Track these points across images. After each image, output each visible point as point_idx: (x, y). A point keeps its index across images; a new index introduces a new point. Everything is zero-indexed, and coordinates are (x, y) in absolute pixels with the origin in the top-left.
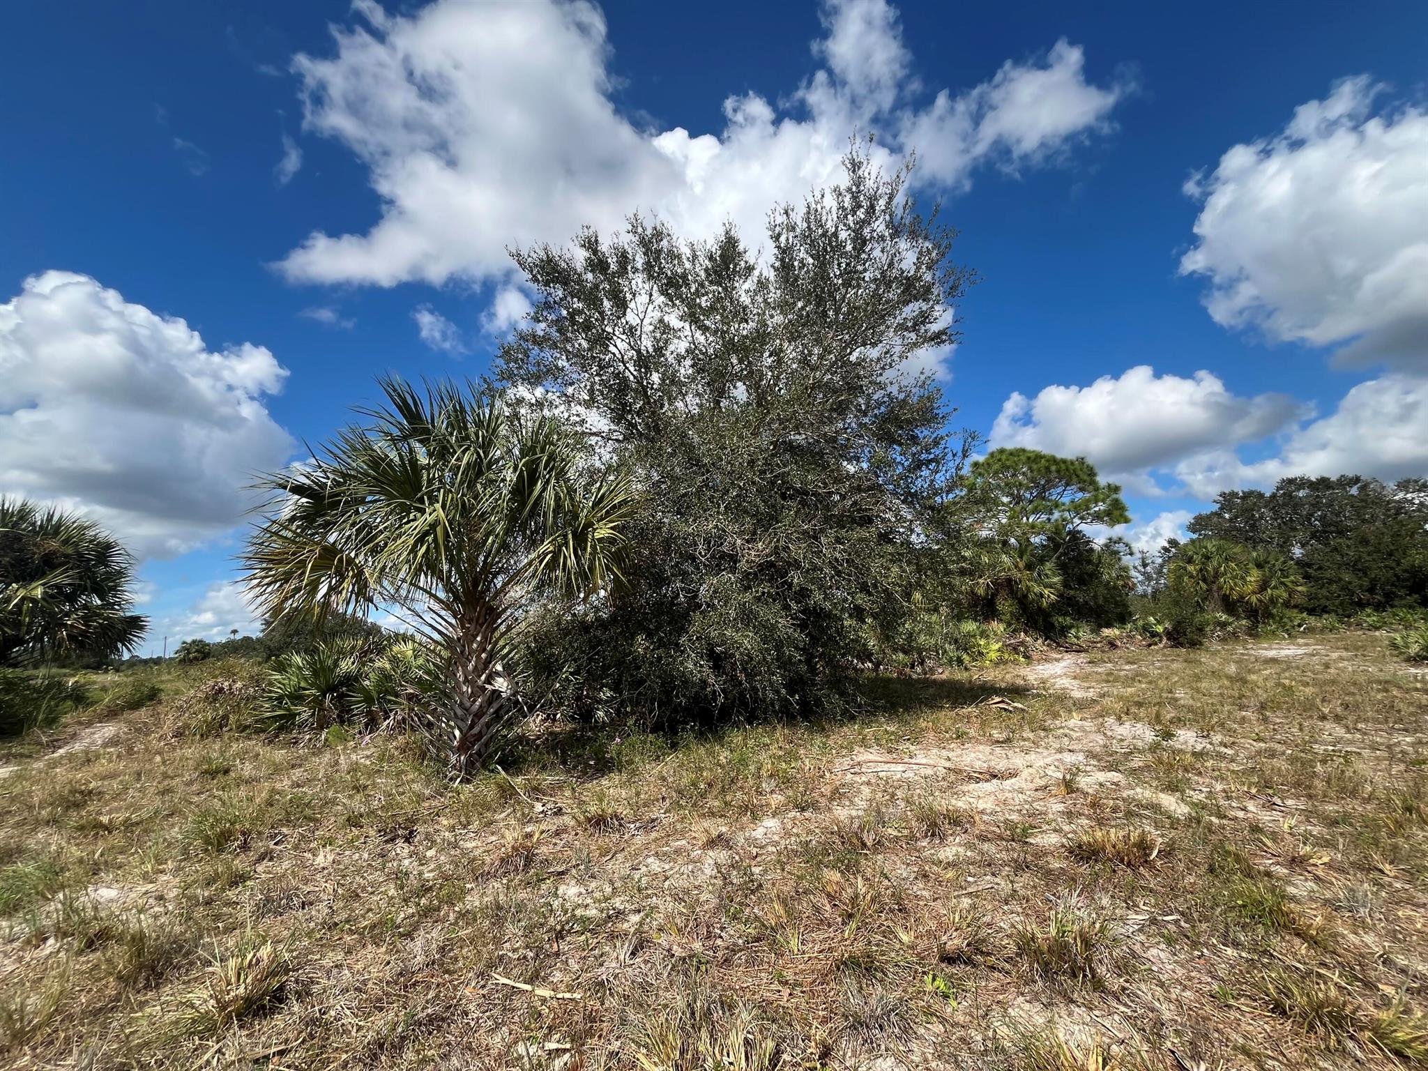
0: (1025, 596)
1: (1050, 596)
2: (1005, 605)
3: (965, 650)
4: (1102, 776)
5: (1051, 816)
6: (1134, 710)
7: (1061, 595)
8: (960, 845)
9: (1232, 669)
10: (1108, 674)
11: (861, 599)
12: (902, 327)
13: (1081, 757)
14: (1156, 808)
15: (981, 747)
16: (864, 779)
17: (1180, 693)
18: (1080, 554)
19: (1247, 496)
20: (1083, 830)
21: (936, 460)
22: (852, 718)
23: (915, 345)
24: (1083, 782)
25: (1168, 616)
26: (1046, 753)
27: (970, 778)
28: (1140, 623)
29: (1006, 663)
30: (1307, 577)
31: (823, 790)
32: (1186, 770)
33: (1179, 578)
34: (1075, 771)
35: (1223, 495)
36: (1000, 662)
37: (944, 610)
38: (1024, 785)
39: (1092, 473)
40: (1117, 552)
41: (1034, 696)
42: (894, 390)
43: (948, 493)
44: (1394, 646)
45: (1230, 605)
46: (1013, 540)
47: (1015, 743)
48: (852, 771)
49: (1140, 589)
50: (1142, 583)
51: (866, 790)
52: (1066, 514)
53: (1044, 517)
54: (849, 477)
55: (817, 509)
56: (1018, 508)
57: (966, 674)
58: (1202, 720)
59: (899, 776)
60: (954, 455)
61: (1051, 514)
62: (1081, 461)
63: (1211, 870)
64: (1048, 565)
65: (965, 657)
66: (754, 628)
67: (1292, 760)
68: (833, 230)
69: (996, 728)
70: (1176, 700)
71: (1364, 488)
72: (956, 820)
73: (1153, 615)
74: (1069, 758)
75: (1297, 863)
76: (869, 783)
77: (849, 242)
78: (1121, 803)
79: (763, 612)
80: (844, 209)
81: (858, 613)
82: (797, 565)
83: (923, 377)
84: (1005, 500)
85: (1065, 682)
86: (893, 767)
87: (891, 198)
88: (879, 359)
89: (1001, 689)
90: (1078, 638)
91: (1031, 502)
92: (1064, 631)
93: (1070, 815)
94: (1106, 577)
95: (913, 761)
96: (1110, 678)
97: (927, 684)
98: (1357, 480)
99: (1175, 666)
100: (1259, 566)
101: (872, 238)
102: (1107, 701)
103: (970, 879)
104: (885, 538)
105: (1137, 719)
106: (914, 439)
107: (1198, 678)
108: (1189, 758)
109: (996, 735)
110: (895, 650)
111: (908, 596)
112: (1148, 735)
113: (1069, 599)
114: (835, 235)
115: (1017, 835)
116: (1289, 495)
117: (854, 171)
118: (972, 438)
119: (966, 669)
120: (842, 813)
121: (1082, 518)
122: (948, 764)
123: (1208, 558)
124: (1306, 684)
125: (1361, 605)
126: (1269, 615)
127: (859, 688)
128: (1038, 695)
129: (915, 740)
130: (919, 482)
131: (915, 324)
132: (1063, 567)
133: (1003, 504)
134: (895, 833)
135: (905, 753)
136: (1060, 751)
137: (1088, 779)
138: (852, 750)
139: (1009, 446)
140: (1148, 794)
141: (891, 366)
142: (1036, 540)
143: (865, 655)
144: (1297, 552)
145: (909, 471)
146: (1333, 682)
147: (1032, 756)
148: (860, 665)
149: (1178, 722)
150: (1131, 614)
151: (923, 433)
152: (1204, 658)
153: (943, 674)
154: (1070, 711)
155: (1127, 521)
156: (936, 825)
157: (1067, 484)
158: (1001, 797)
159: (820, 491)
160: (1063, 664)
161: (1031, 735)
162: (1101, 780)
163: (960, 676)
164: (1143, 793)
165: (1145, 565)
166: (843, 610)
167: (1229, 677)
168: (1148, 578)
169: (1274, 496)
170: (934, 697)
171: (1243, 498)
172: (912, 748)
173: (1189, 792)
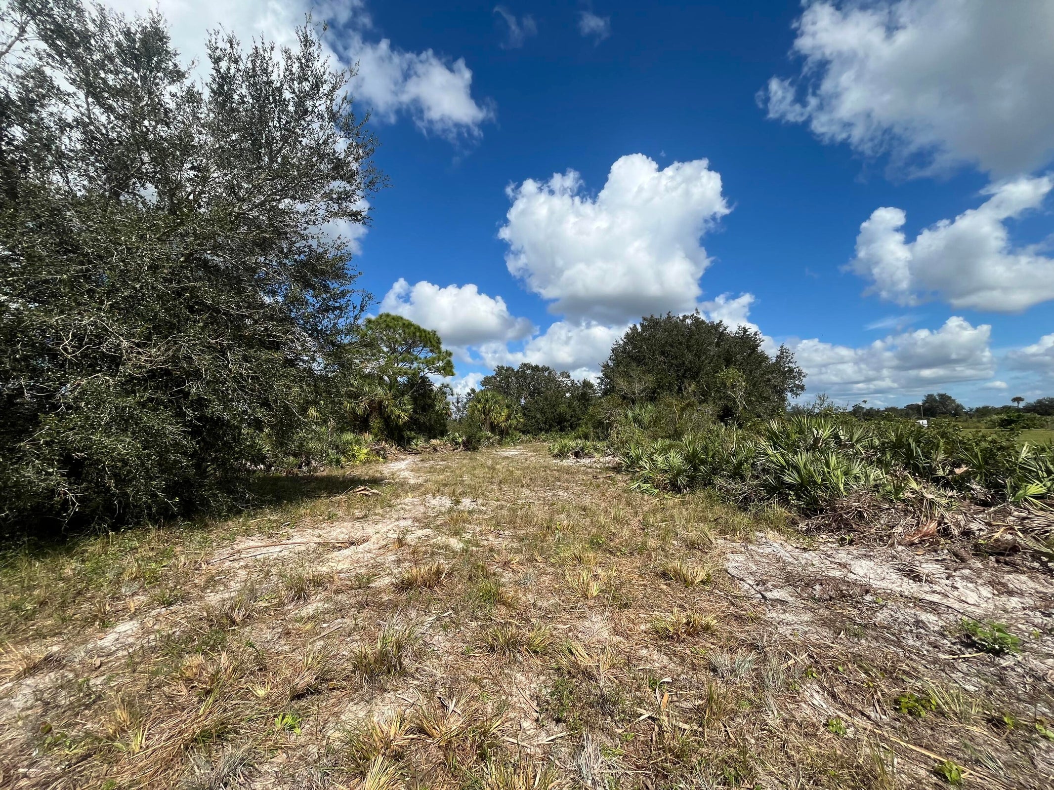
0: (389, 417)
1: (404, 417)
2: (375, 422)
3: (343, 453)
4: (420, 533)
5: (387, 565)
6: (442, 489)
7: (411, 418)
8: (320, 601)
9: (490, 463)
10: (431, 468)
11: (261, 414)
12: (328, 196)
13: (409, 522)
14: (447, 547)
15: (345, 524)
16: (242, 563)
17: (466, 478)
18: (425, 392)
19: (508, 369)
20: (406, 570)
21: (340, 308)
22: (239, 513)
23: (336, 214)
24: (410, 539)
25: (466, 432)
26: (389, 521)
27: (334, 547)
28: (451, 437)
29: (370, 462)
30: (524, 414)
31: (196, 581)
32: (464, 522)
33: (473, 411)
34: (406, 531)
35: (498, 367)
36: (367, 462)
37: (332, 423)
38: (372, 547)
39: (439, 342)
40: (445, 393)
41: (386, 484)
42: (314, 243)
43: (346, 335)
44: (550, 449)
45: (493, 428)
46: (386, 378)
47: (370, 518)
48: (231, 558)
49: (454, 416)
50: (455, 412)
51: (243, 573)
52: (421, 365)
53: (408, 365)
54: (262, 305)
55: (227, 328)
56: (392, 357)
57: (341, 472)
58: (474, 492)
59: (275, 556)
60: (354, 308)
61: (412, 364)
62: (434, 332)
63: (470, 578)
64: (406, 397)
65: (343, 459)
66: (133, 433)
67: (510, 509)
68: (278, 85)
69: (357, 508)
70: (463, 481)
71: (550, 373)
72: (318, 582)
73: (458, 431)
74: (402, 524)
75: (506, 564)
76: (246, 567)
77: (291, 104)
78: (429, 548)
79: (148, 419)
80: (292, 73)
81: (258, 425)
82: (197, 375)
83: (339, 242)
84: (385, 350)
85: (406, 474)
86: (271, 549)
87: (334, 88)
88: (304, 215)
89: (364, 480)
90: (417, 445)
91: (401, 354)
92: (409, 440)
93: (399, 562)
94: (437, 408)
95: (290, 542)
96: (432, 470)
97: (310, 479)
98: (548, 369)
99: (465, 461)
100: (508, 407)
101: (313, 111)
102: (428, 485)
103: (325, 625)
104: (291, 363)
105: (443, 494)
106: (326, 289)
107: (474, 468)
108: (466, 514)
109: (357, 513)
110: (286, 454)
111: (304, 410)
112: (447, 502)
113: (415, 420)
114: (279, 90)
115: (363, 583)
116: (523, 372)
117: (306, 45)
118: (369, 299)
119: (342, 467)
120: (213, 599)
121: (429, 369)
122: (318, 540)
123: (487, 401)
124: (518, 469)
125: (541, 430)
126: (508, 434)
127: (250, 487)
128: (389, 483)
129: (294, 524)
130: (325, 322)
131: (339, 198)
132: (415, 400)
133: (384, 352)
134: (266, 604)
135: (284, 536)
136: (398, 520)
137: (413, 536)
138: (234, 540)
139: (393, 313)
140: (444, 539)
141: (314, 224)
142: (401, 379)
143: (259, 458)
144: (523, 401)
145: (318, 312)
146: (528, 468)
147: (380, 525)
148: (253, 467)
149: (464, 494)
150: (447, 431)
151: (334, 286)
152: (478, 457)
153: (323, 472)
154: (407, 492)
155: (453, 375)
156: (302, 589)
157: (424, 346)
158: (355, 558)
159: (232, 312)
160: (406, 462)
161: (381, 511)
162: (420, 535)
163: (336, 472)
164: (441, 540)
165: (458, 402)
166: (242, 421)
167: (488, 467)
168: (459, 410)
169: (518, 371)
170: (314, 491)
171: (506, 370)
172: (291, 531)
173: (464, 535)
